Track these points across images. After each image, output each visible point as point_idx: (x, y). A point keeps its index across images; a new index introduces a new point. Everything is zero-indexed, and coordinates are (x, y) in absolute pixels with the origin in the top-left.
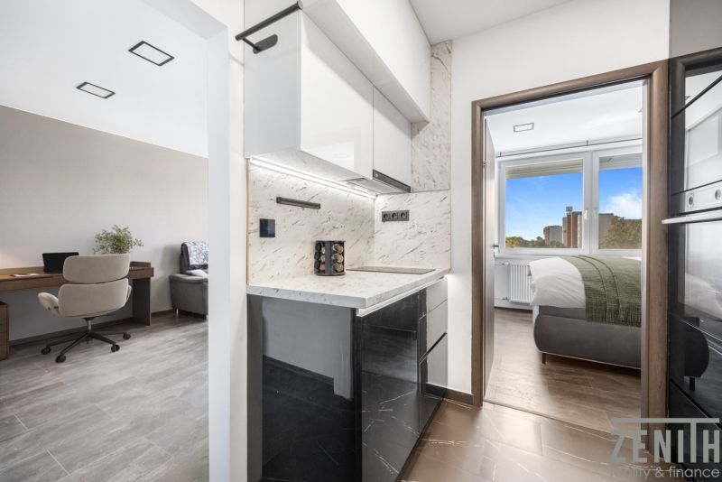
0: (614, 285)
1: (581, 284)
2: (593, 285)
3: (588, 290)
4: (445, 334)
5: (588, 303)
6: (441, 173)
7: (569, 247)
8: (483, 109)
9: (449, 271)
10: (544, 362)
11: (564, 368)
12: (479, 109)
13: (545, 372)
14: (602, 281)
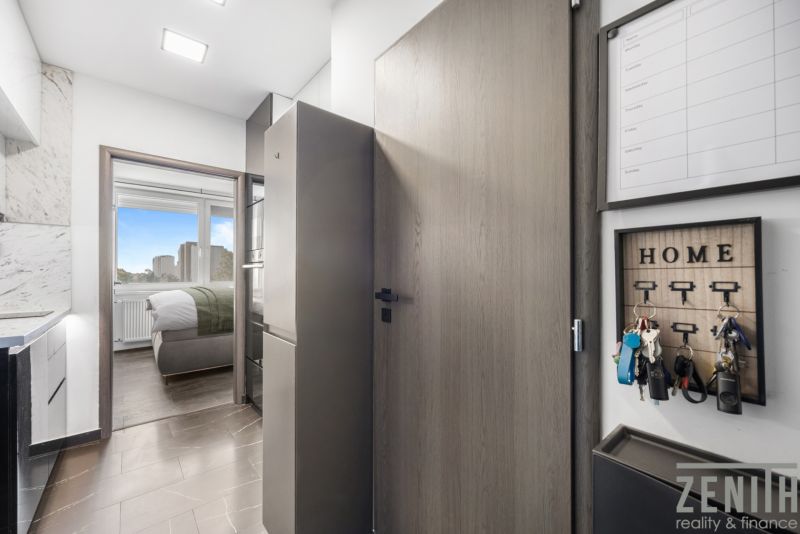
0: (217, 307)
1: (194, 309)
2: (203, 308)
3: (200, 312)
4: (64, 379)
5: (199, 322)
6: (56, 206)
7: (182, 280)
8: (113, 156)
9: (70, 312)
10: (167, 384)
11: (185, 383)
12: (108, 156)
13: (167, 391)
14: (209, 305)
